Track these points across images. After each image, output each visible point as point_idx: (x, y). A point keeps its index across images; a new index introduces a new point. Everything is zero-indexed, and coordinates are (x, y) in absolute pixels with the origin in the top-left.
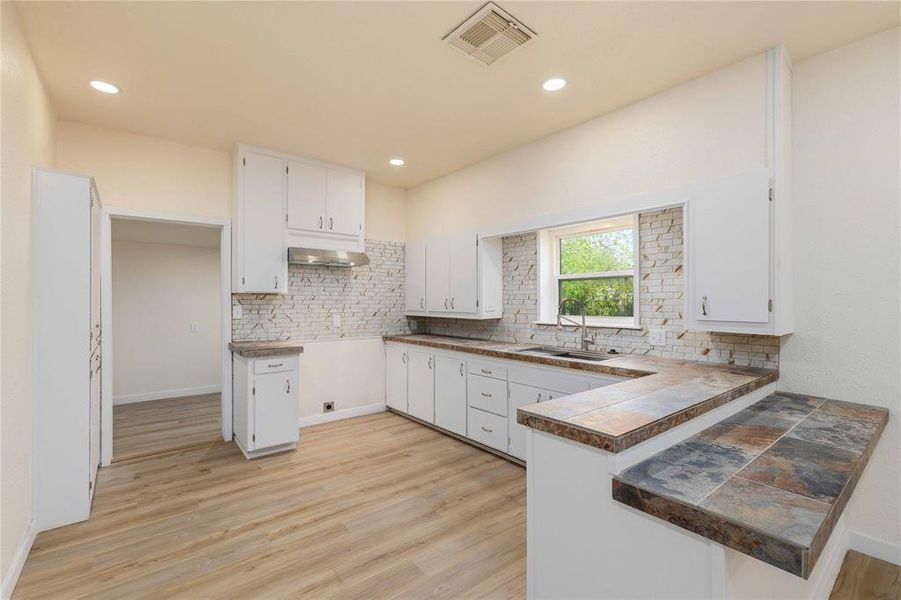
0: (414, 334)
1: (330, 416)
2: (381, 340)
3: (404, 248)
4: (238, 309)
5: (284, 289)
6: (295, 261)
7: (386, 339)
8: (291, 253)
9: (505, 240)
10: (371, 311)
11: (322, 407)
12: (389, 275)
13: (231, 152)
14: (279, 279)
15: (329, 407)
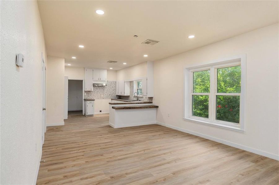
0: (118, 99)
1: (101, 113)
2: (111, 100)
3: (116, 82)
4: (85, 93)
5: (92, 90)
6: (94, 85)
7: (112, 99)
8: (94, 84)
9: (130, 82)
10: (109, 94)
11: (99, 111)
12: (113, 87)
13: (84, 68)
14: (92, 89)
15: (101, 111)
